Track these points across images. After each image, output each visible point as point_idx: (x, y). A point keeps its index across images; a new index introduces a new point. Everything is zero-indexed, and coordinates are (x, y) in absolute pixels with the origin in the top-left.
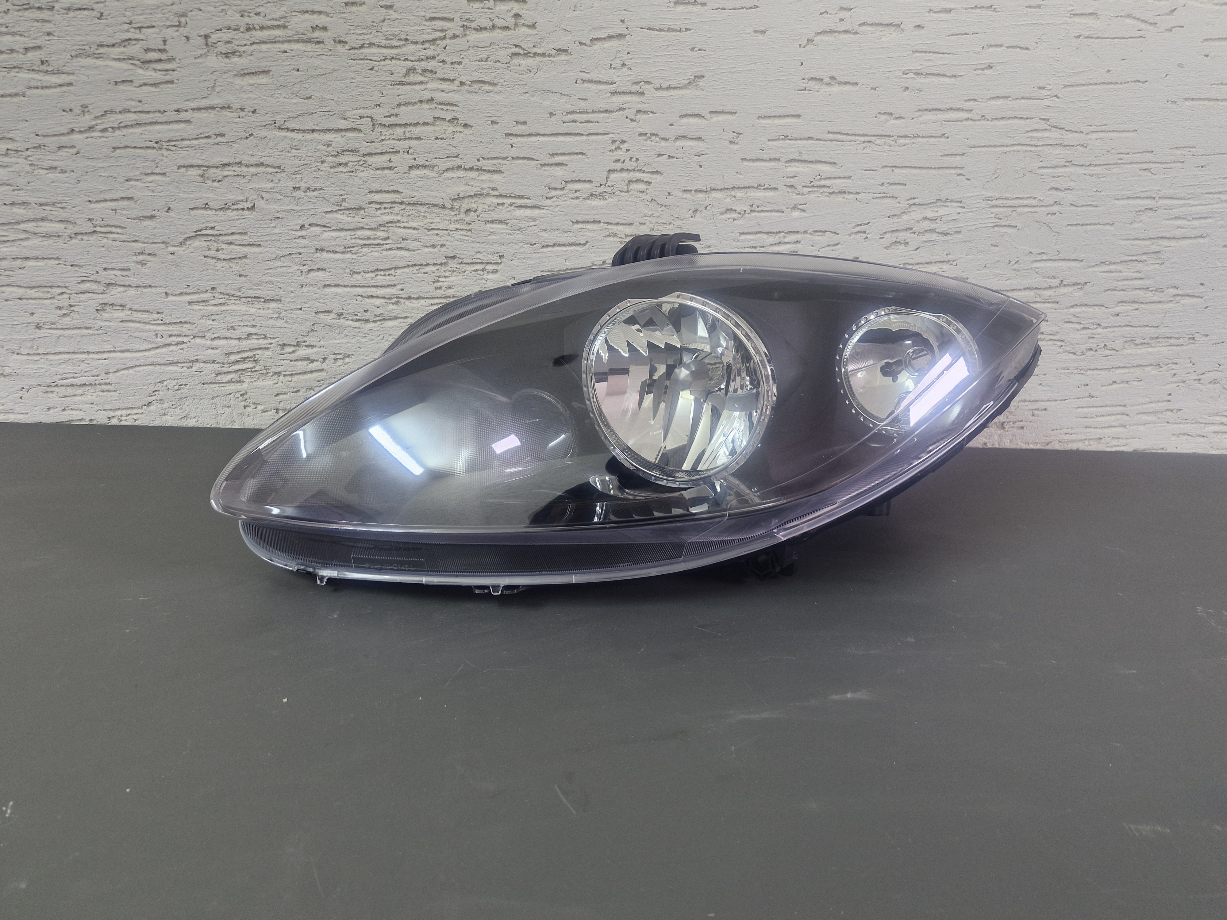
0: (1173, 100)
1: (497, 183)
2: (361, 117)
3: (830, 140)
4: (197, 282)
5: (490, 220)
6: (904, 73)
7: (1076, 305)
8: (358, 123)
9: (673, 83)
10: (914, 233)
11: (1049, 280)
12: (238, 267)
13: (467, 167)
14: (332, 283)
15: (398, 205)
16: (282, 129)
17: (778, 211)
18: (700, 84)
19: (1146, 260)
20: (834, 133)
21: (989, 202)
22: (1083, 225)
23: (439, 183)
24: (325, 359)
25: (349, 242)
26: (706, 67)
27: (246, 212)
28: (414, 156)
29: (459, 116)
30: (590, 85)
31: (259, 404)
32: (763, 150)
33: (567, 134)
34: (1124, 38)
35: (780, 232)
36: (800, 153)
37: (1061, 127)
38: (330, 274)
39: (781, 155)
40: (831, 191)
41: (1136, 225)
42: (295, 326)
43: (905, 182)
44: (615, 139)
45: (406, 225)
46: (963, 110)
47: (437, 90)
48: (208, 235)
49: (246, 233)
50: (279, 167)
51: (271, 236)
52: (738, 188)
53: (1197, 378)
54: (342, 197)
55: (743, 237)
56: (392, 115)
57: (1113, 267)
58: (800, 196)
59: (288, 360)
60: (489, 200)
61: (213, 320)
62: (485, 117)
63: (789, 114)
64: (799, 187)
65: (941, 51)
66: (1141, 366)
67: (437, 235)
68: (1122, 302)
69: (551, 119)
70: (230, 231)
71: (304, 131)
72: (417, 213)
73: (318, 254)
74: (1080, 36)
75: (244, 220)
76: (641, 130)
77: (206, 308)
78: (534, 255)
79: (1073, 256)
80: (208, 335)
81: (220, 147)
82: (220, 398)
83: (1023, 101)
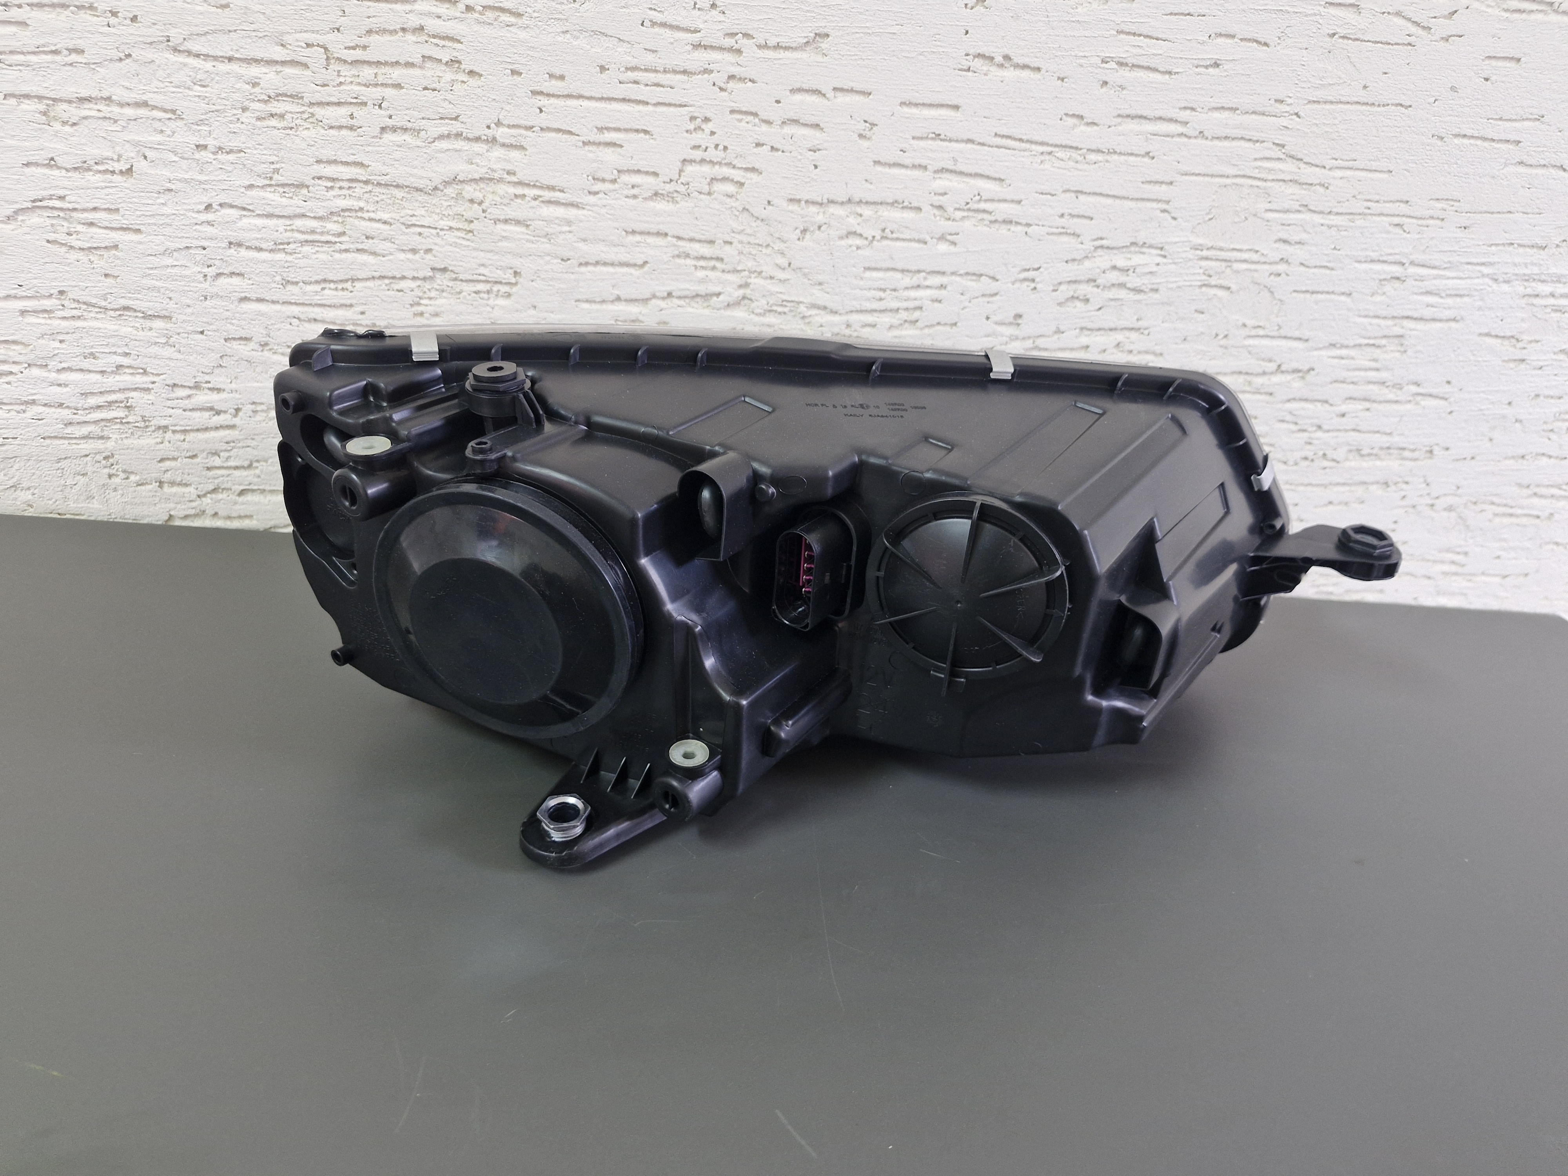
0: (1440, 135)
1: (516, 164)
2: (308, 45)
3: (997, 147)
4: (35, 282)
5: (502, 217)
6: (1103, 62)
7: (1294, 399)
8: (302, 54)
9: (784, 41)
10: (1098, 287)
11: (1263, 363)
12: (102, 263)
13: (470, 136)
14: (253, 296)
15: (362, 185)
16: (179, 51)
17: (919, 241)
18: (823, 46)
19: (1385, 346)
20: (1003, 136)
21: (1198, 252)
22: (1313, 293)
23: (425, 156)
24: (238, 410)
25: (281, 236)
26: (833, 22)
27: (117, 178)
28: (389, 113)
29: (463, 57)
30: (662, 30)
31: (132, 473)
32: (904, 152)
33: (624, 100)
34: (1389, 44)
35: (919, 271)
36: (955, 160)
37: (1299, 157)
38: (250, 282)
39: (928, 162)
40: (993, 218)
41: (1378, 298)
42: (191, 358)
43: (1091, 215)
44: (696, 114)
45: (372, 215)
46: (1176, 121)
47: (429, 14)
48: (53, 208)
49: (117, 210)
50: (173, 112)
51: (159, 217)
52: (867, 203)
53: (1430, 502)
54: (272, 166)
55: (868, 274)
56: (357, 45)
57: (1344, 352)
58: (950, 222)
59: (180, 408)
60: (502, 189)
61: (61, 341)
62: (502, 62)
63: (944, 103)
64: (950, 209)
65: (1155, 35)
66: (1365, 483)
67: (420, 234)
68: (1350, 398)
69: (602, 76)
70: (91, 205)
71: (215, 58)
72: (390, 199)
73: (232, 251)
74: (1334, 34)
75: (114, 189)
76: (733, 104)
77: (49, 321)
78: (565, 276)
79: (1297, 334)
80: (52, 364)
81: (75, 70)
82: (69, 460)
83: (1254, 116)
